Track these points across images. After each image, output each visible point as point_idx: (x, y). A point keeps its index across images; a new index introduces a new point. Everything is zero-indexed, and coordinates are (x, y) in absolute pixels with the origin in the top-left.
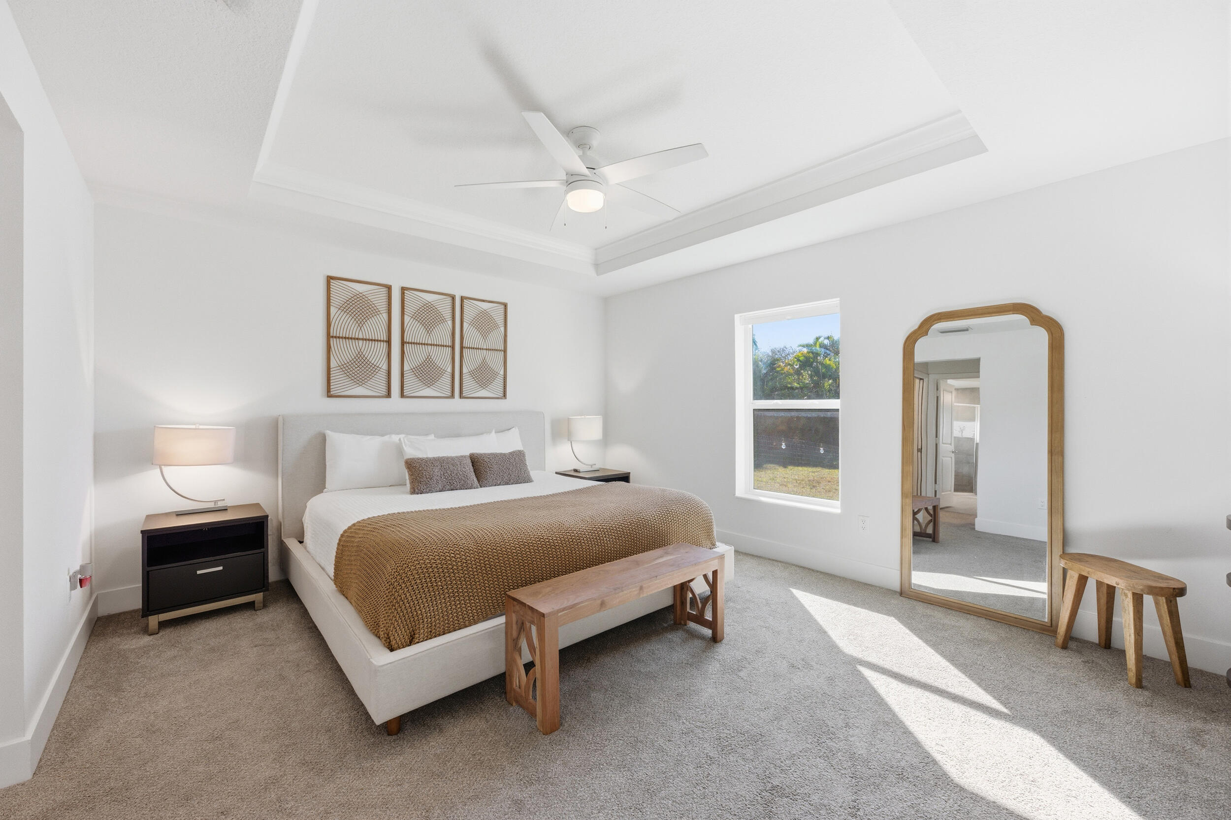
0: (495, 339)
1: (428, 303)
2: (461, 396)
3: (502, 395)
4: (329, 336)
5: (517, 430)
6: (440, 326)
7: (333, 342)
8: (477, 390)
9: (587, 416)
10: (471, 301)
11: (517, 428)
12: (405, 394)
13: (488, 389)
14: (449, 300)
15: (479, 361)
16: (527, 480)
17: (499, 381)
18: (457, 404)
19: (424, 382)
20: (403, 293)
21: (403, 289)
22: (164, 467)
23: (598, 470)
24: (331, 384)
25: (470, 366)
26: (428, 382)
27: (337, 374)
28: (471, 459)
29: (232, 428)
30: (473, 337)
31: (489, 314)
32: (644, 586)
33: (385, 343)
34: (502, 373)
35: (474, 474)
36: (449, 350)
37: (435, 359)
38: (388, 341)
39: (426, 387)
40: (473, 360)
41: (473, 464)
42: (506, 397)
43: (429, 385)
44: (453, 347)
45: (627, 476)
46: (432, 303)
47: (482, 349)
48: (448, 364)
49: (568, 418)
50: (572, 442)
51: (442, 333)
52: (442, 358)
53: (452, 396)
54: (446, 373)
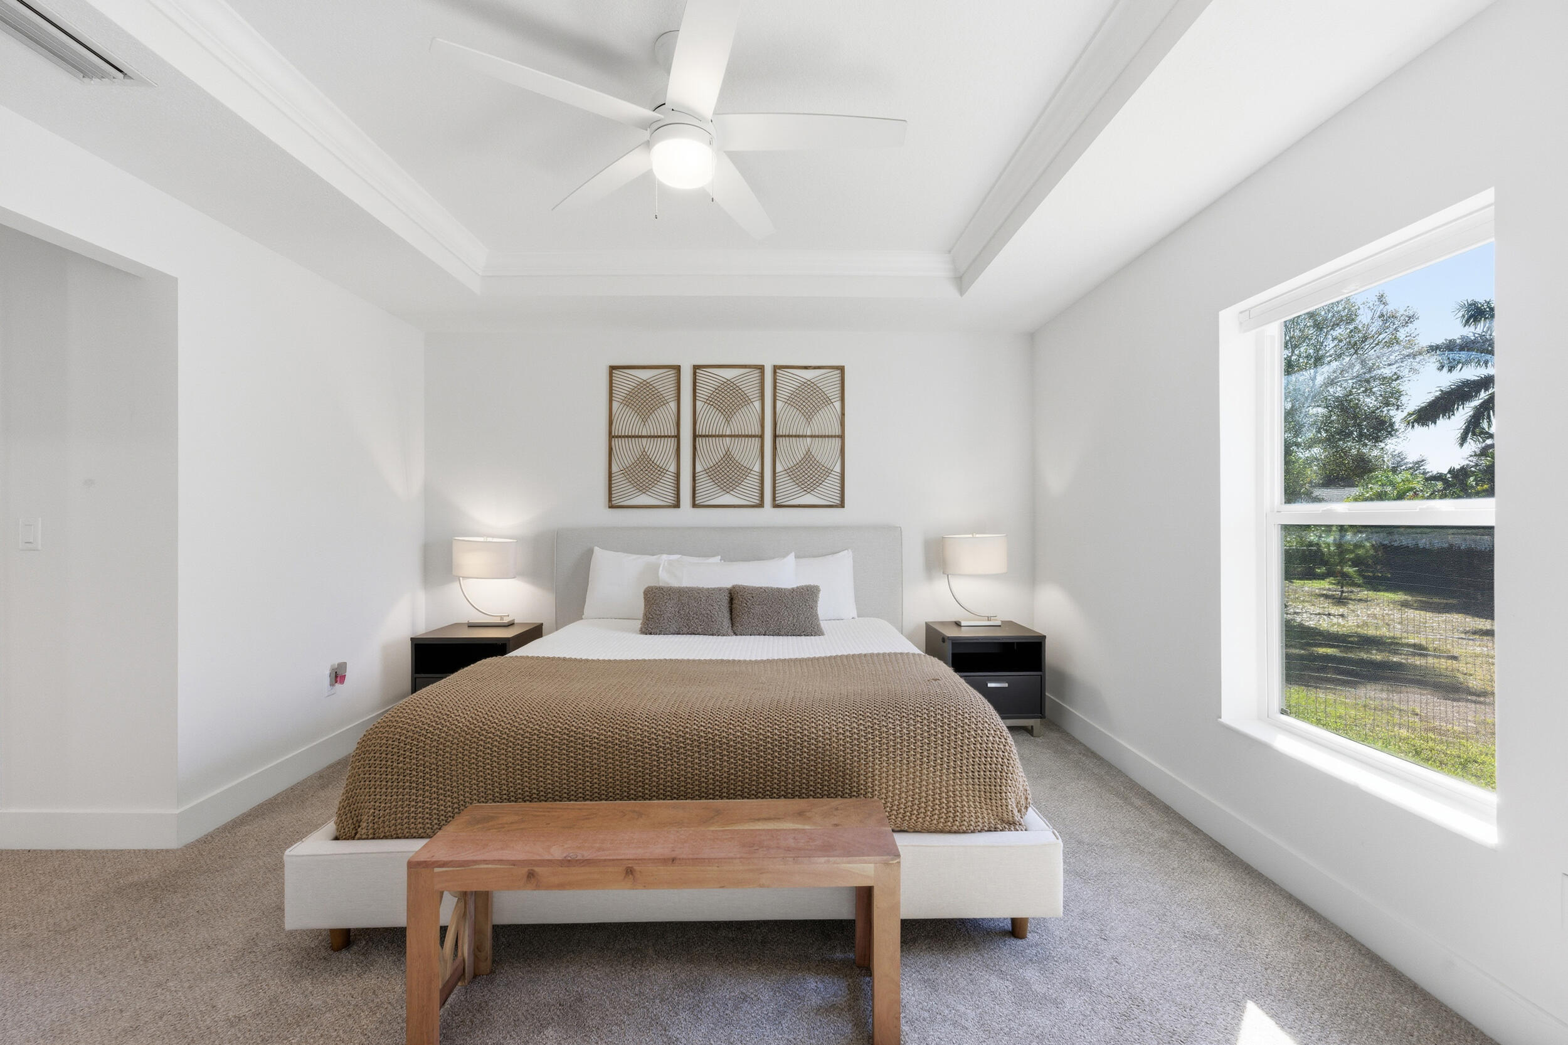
0: (826, 421)
2: (777, 505)
3: (838, 502)
4: (611, 436)
5: (851, 553)
6: (746, 409)
7: (615, 442)
8: (799, 496)
9: (977, 534)
10: (786, 370)
11: (850, 550)
12: (697, 502)
13: (815, 494)
14: (756, 373)
15: (799, 456)
16: (813, 629)
17: (833, 481)
18: (768, 515)
19: (722, 486)
20: (695, 373)
21: (696, 368)
22: (461, 578)
23: (1000, 626)
24: (613, 492)
25: (787, 463)
26: (728, 486)
27: (619, 480)
28: (730, 593)
29: (515, 541)
30: (791, 420)
31: (815, 385)
32: (637, 868)
33: (673, 439)
34: (838, 468)
35: (727, 615)
36: (757, 441)
37: (737, 455)
38: (676, 436)
39: (724, 492)
40: (792, 452)
41: (731, 600)
42: (842, 505)
43: (728, 490)
44: (762, 437)
45: (1040, 641)
46: (732, 381)
47: (805, 436)
48: (754, 461)
49: (943, 538)
50: (950, 576)
51: (746, 420)
52: (746, 453)
53: (761, 505)
54: (752, 472)
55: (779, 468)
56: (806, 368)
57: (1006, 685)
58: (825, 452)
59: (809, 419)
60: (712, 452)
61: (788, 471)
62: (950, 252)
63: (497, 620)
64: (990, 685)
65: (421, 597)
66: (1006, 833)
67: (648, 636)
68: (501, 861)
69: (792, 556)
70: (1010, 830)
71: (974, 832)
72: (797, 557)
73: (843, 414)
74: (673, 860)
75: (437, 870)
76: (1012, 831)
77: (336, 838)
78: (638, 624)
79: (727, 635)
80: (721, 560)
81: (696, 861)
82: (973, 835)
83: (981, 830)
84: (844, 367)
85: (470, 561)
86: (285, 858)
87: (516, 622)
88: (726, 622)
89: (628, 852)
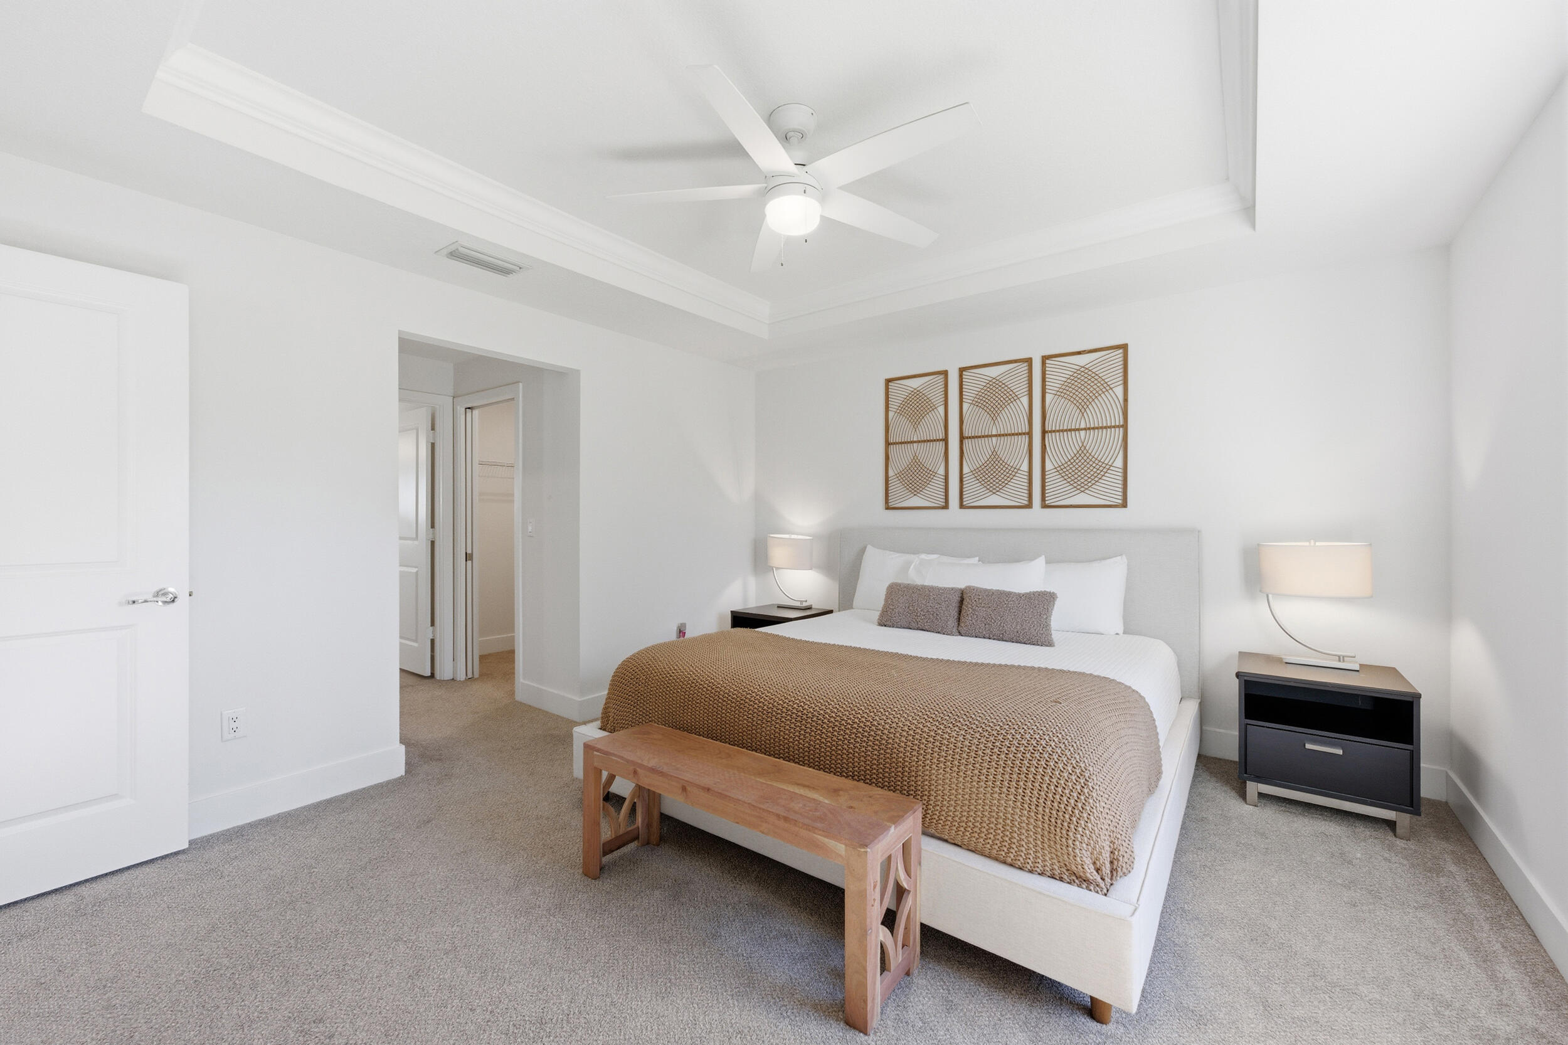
0: (1105, 410)
1: (990, 379)
2: (1045, 506)
3: (1121, 501)
4: (888, 444)
5: (1126, 560)
6: (1012, 406)
7: (891, 449)
8: (1071, 495)
10: (1056, 359)
11: (1124, 556)
12: (964, 503)
13: (1090, 493)
14: (1024, 367)
15: (1072, 451)
16: (1042, 639)
17: (1113, 478)
18: (1035, 516)
19: (988, 487)
20: (961, 376)
21: (962, 370)
22: (774, 569)
23: (1358, 671)
24: (890, 495)
25: (1061, 458)
26: (994, 487)
27: (895, 485)
28: (962, 593)
29: (811, 538)
30: (1061, 413)
31: (1090, 371)
32: (689, 789)
33: (941, 442)
34: (1119, 463)
35: (955, 613)
36: (1025, 439)
37: (1003, 455)
38: (944, 440)
39: (991, 493)
40: (1062, 449)
41: (962, 601)
42: (1124, 505)
43: (994, 491)
44: (1030, 434)
45: (1411, 700)
46: (998, 378)
47: (1078, 430)
48: (1022, 458)
49: (1258, 545)
50: (1270, 596)
51: (1013, 418)
52: (1014, 452)
53: (1029, 506)
54: (1019, 472)
55: (1049, 466)
56: (1079, 353)
57: (1340, 752)
58: (1104, 446)
59: (1082, 409)
60: (978, 453)
61: (1060, 469)
62: (1228, 179)
63: (798, 604)
64: (1308, 746)
65: (752, 581)
66: (1074, 889)
67: (883, 628)
68: (622, 758)
69: (1041, 560)
70: (1079, 886)
71: (1032, 873)
72: (1047, 562)
73: (1126, 400)
74: (708, 790)
75: (595, 753)
76: (1082, 888)
77: (601, 729)
78: (876, 615)
79: (951, 634)
80: (979, 561)
81: (722, 796)
82: (1030, 875)
83: (1043, 873)
84: (1127, 344)
85: (778, 555)
86: (573, 731)
87: (813, 607)
88: (952, 622)
89: (688, 776)
